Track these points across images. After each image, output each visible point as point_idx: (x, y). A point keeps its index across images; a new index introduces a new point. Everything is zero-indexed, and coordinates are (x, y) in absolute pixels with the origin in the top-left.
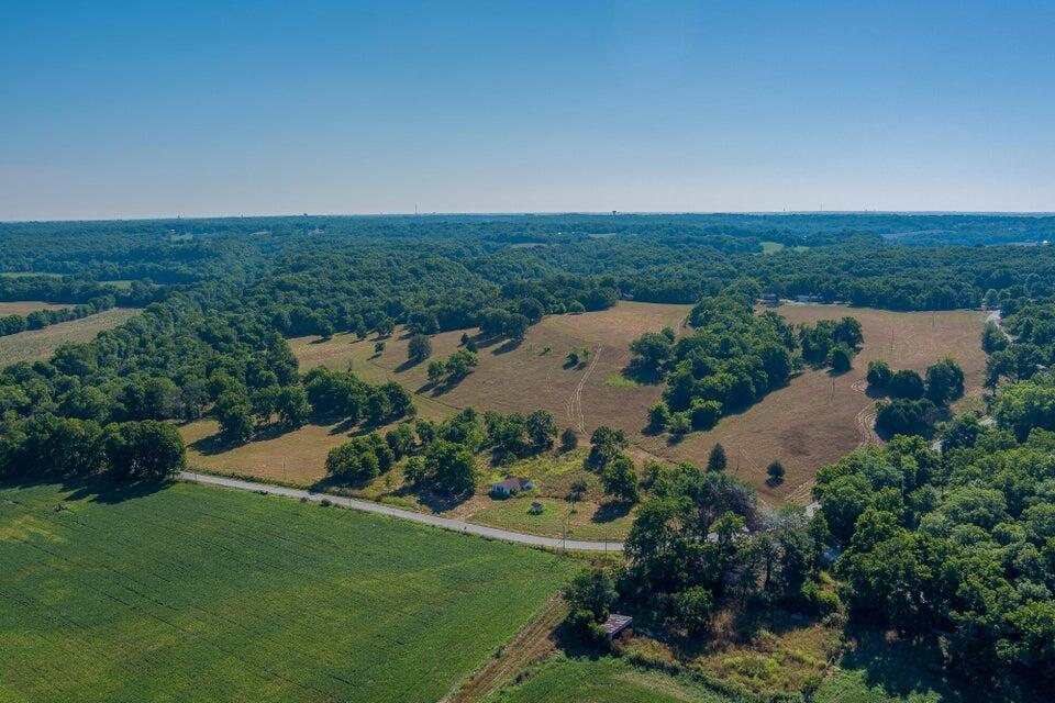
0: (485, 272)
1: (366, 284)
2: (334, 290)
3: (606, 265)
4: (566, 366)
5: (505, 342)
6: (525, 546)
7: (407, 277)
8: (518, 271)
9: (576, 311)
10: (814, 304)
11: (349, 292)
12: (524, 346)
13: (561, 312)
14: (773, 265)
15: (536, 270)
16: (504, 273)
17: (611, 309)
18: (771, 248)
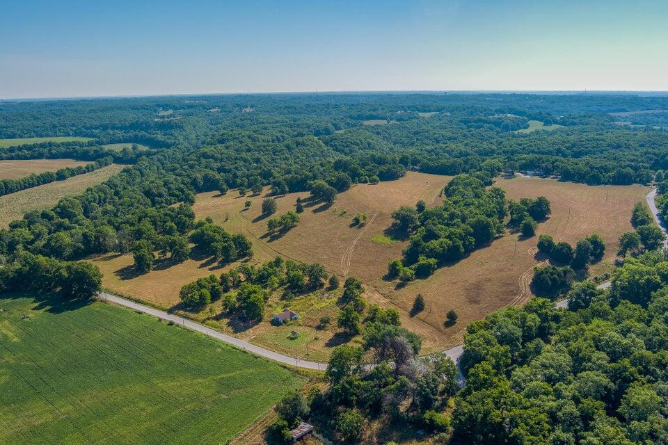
0: (335, 146)
1: (257, 155)
2: (236, 159)
3: (417, 139)
4: (352, 226)
5: (323, 204)
6: (275, 363)
7: (283, 150)
8: (357, 144)
9: (374, 182)
10: (537, 178)
11: (245, 161)
12: (333, 207)
13: (365, 182)
14: (521, 145)
15: (369, 144)
16: (348, 146)
17: (401, 179)
18: (535, 126)
